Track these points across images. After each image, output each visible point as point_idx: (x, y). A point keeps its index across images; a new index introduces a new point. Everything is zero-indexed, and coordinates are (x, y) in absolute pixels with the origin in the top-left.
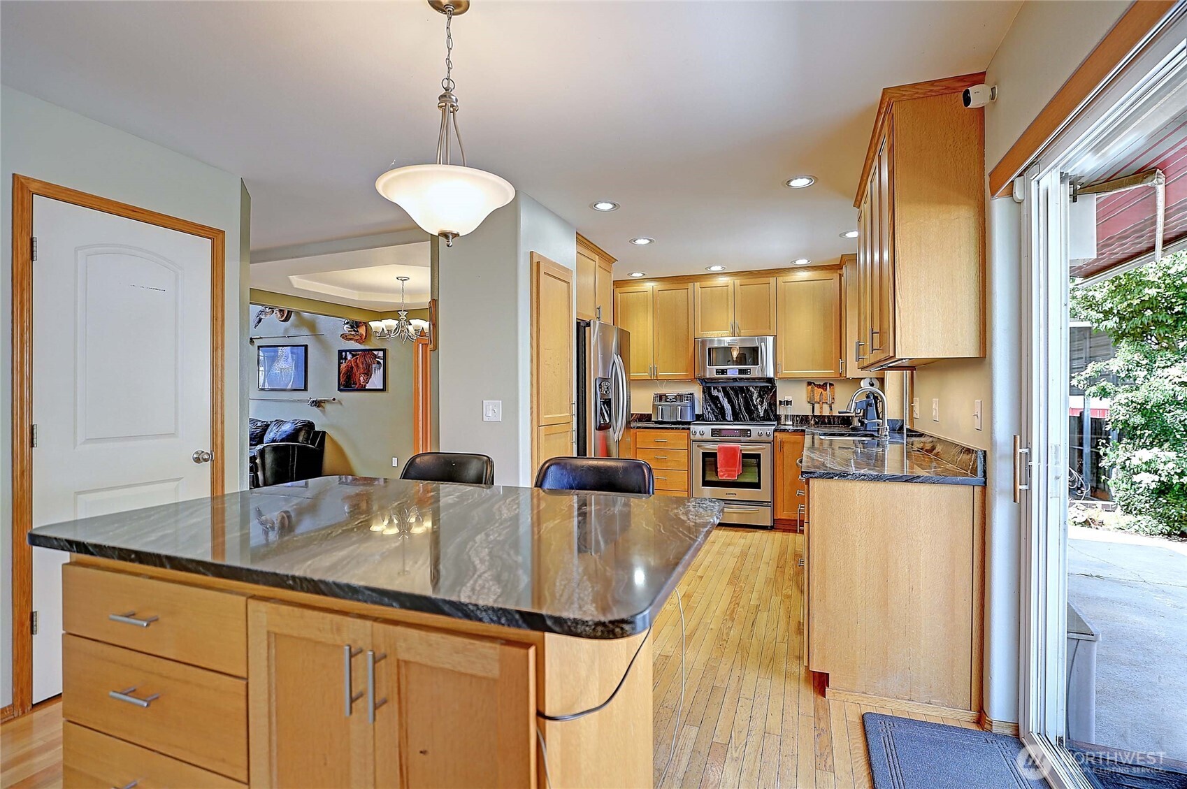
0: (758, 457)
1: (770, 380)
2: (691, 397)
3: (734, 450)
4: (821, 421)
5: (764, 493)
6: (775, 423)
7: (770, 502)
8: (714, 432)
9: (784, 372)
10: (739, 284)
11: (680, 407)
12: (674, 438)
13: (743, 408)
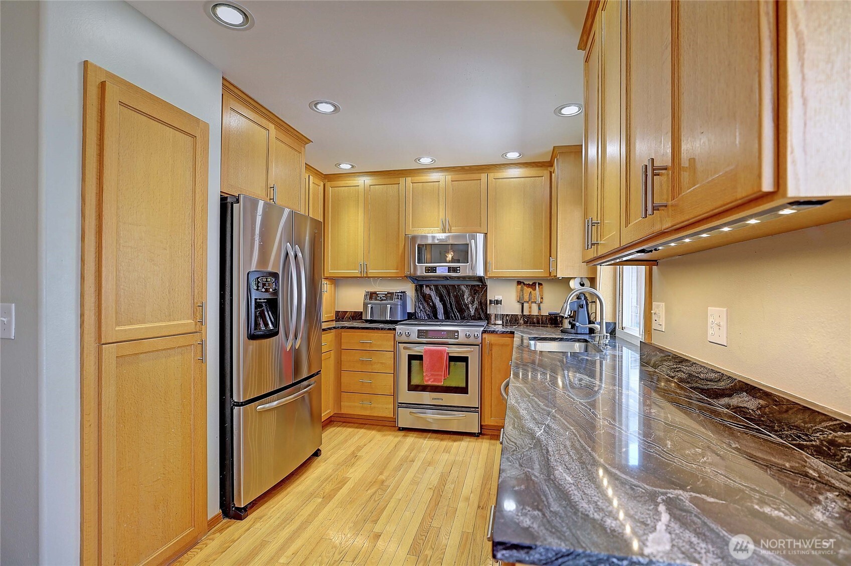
0: (465, 360)
1: (481, 279)
2: (402, 295)
3: (441, 352)
4: (531, 321)
5: (471, 399)
6: (484, 323)
7: (478, 408)
8: (421, 333)
9: (494, 271)
10: (450, 180)
11: (389, 306)
12: (380, 340)
13: (454, 307)
